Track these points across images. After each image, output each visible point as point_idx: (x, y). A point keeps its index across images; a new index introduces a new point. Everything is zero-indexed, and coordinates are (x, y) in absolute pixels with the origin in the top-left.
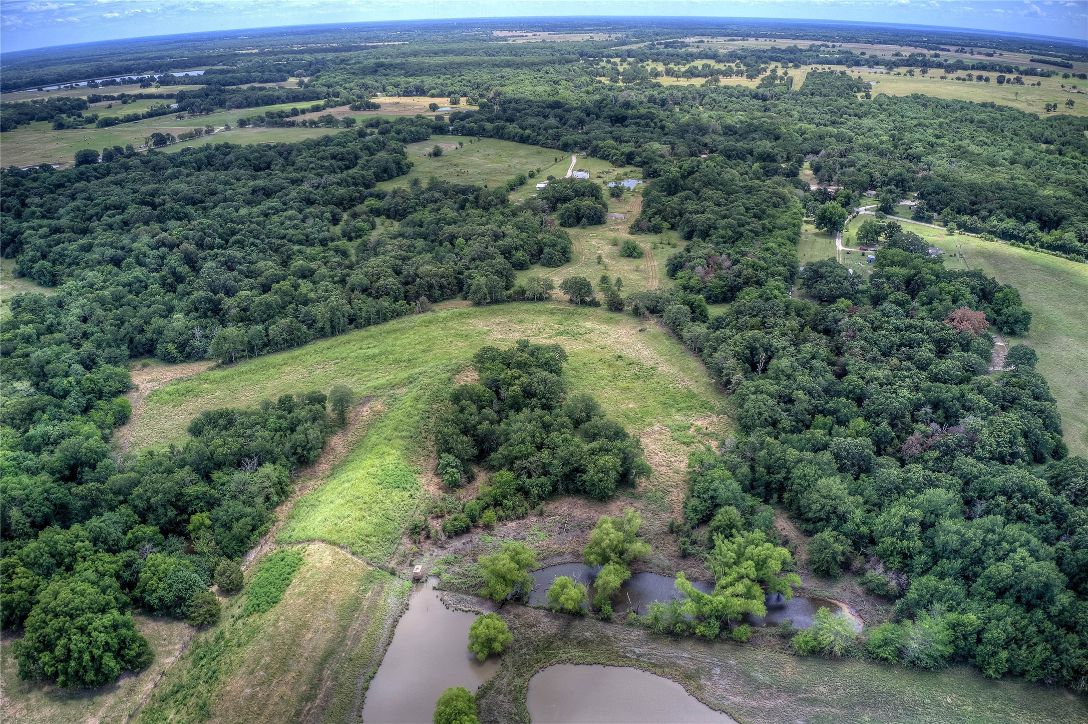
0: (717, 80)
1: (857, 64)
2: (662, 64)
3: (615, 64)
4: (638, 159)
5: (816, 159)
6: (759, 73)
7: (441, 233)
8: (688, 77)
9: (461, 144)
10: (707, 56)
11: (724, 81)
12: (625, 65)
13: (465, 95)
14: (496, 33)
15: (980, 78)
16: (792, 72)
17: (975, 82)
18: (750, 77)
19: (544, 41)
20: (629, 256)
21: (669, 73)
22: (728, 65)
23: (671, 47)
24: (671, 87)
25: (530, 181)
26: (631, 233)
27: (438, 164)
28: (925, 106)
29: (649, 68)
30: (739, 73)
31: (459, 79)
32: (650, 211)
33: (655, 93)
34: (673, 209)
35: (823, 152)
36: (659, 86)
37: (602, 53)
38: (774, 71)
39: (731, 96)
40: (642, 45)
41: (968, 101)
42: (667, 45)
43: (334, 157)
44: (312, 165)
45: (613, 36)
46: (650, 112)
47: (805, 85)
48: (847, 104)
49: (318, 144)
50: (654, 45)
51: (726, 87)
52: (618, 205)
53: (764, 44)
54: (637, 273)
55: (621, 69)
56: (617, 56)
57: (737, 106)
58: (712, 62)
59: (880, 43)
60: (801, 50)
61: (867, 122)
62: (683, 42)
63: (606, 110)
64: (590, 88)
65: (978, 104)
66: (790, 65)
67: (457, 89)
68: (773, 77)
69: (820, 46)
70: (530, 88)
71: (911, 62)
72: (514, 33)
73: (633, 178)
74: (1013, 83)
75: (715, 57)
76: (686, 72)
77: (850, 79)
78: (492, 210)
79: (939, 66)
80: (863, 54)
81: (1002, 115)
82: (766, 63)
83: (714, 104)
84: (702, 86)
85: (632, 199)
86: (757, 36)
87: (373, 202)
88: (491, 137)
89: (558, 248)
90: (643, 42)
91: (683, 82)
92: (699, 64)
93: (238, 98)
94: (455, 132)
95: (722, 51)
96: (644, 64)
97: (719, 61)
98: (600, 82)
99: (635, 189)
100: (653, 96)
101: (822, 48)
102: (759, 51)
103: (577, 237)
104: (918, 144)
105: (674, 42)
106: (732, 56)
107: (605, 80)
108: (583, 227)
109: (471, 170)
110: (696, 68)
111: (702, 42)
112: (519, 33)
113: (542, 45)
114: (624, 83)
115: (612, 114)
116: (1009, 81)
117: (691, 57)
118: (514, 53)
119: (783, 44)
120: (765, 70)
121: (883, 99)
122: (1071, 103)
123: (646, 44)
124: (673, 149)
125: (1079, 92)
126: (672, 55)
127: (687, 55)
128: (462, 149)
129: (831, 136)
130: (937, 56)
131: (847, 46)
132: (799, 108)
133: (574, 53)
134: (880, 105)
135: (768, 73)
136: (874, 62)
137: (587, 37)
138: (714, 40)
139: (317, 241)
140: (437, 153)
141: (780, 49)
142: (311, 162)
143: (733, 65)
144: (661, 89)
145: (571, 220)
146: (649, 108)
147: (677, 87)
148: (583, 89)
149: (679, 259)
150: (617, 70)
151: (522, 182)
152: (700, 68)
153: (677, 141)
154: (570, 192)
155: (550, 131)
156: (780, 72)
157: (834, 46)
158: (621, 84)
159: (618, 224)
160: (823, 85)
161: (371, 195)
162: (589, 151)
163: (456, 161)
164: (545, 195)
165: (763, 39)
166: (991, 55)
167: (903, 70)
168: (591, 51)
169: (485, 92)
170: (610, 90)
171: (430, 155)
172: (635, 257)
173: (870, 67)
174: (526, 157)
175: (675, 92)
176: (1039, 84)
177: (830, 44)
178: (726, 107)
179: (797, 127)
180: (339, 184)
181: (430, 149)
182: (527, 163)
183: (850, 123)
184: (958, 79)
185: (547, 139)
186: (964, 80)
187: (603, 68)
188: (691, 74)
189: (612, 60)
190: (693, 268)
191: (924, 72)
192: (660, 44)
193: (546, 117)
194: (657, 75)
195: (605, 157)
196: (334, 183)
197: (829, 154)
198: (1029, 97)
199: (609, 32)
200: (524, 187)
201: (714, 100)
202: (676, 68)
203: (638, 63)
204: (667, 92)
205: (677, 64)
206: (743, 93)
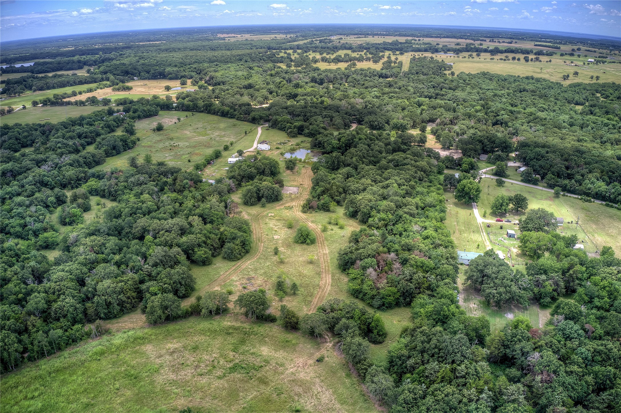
0: (355, 65)
1: (436, 51)
2: (318, 54)
3: (289, 54)
4: (306, 131)
5: (434, 125)
6: (380, 59)
7: (134, 226)
8: (336, 63)
9: (179, 119)
10: (346, 48)
11: (360, 65)
12: (296, 55)
13: (191, 77)
14: (219, 35)
15: (514, 59)
16: (401, 58)
17: (511, 61)
18: (376, 62)
19: (247, 40)
20: (302, 243)
21: (324, 60)
22: (360, 53)
23: (324, 42)
24: (326, 71)
25: (224, 153)
26: (304, 212)
27: (158, 138)
28: (491, 79)
29: (311, 57)
30: (368, 59)
31: (189, 67)
32: (319, 190)
33: (316, 75)
34: (338, 187)
35: (438, 121)
36: (318, 70)
37: (281, 47)
38: (389, 57)
39: (366, 76)
40: (306, 41)
41: (516, 76)
42: (321, 41)
43: (80, 136)
44: (59, 145)
45: (288, 36)
46: (313, 91)
47: (411, 68)
48: (442, 80)
49: (73, 123)
50: (312, 41)
51: (362, 70)
52: (292, 177)
53: (378, 40)
54: (311, 266)
55: (293, 58)
56: (291, 49)
57: (371, 84)
58: (349, 52)
59: (444, 37)
60: (401, 43)
61: (460, 94)
62: (330, 39)
63: (283, 89)
64: (273, 72)
65: (524, 77)
66: (398, 53)
67: (186, 74)
68: (389, 62)
69: (412, 40)
70: (233, 73)
71: (468, 49)
72: (230, 35)
73: (303, 148)
74: (534, 61)
75: (350, 48)
76: (334, 59)
77: (438, 62)
78: (186, 193)
79: (486, 51)
80: (438, 44)
81: (542, 85)
82: (382, 52)
83: (355, 83)
84: (346, 69)
85: (303, 171)
86: (374, 35)
87: (93, 183)
88: (202, 112)
89: (238, 242)
90: (306, 39)
91: (333, 67)
92: (342, 53)
93: (41, 83)
94: (177, 109)
95: (354, 45)
96: (308, 54)
97: (354, 51)
98: (280, 67)
99: (305, 160)
100: (314, 77)
101: (413, 41)
102: (376, 44)
103: (257, 218)
104: (503, 112)
105: (325, 39)
106: (361, 48)
107: (283, 66)
108: (263, 206)
109: (181, 144)
110: (340, 56)
111: (341, 39)
112: (233, 35)
113: (245, 42)
114: (295, 67)
115: (288, 92)
116: (532, 60)
117: (336, 49)
118: (227, 48)
119: (390, 39)
120: (383, 56)
121: (465, 77)
122: (576, 73)
123: (308, 41)
124: (331, 120)
125: (576, 65)
126: (325, 48)
127: (333, 47)
128: (180, 124)
129: (441, 107)
130: (481, 45)
131: (427, 40)
132: (412, 84)
133: (264, 48)
134: (464, 81)
135: (386, 59)
136: (446, 50)
137: (273, 36)
138: (348, 38)
139: (31, 232)
140: (160, 128)
141: (388, 43)
142: (59, 142)
143: (363, 53)
144: (319, 72)
145: (253, 199)
146: (312, 87)
147: (330, 71)
148: (269, 73)
149: (350, 255)
150: (291, 58)
151: (217, 155)
152: (343, 56)
153: (334, 115)
154: (253, 170)
155: (243, 108)
156: (393, 58)
157: (419, 40)
158: (293, 68)
159: (292, 200)
160: (423, 67)
161: (93, 175)
162: (271, 124)
163: (172, 135)
164: (233, 174)
165: (377, 36)
166: (511, 43)
167: (466, 54)
168: (274, 45)
169: (203, 76)
170: (286, 73)
171: (154, 130)
172: (308, 244)
173: (445, 53)
174: (224, 129)
175: (329, 74)
176: (550, 61)
177: (417, 39)
178: (364, 84)
179: (416, 100)
180: (71, 165)
181: (155, 125)
182: (224, 136)
183: (449, 96)
184: (501, 59)
185: (240, 114)
186: (505, 60)
187: (282, 57)
188: (338, 60)
189: (288, 51)
190: (364, 268)
191: (478, 55)
192: (317, 40)
193: (242, 95)
194: (316, 61)
195: (282, 129)
196: (67, 164)
197: (443, 122)
198: (548, 70)
199: (286, 33)
200: (220, 160)
201: (355, 79)
202: (328, 57)
203: (303, 53)
204: (324, 74)
205: (328, 53)
206: (373, 74)
